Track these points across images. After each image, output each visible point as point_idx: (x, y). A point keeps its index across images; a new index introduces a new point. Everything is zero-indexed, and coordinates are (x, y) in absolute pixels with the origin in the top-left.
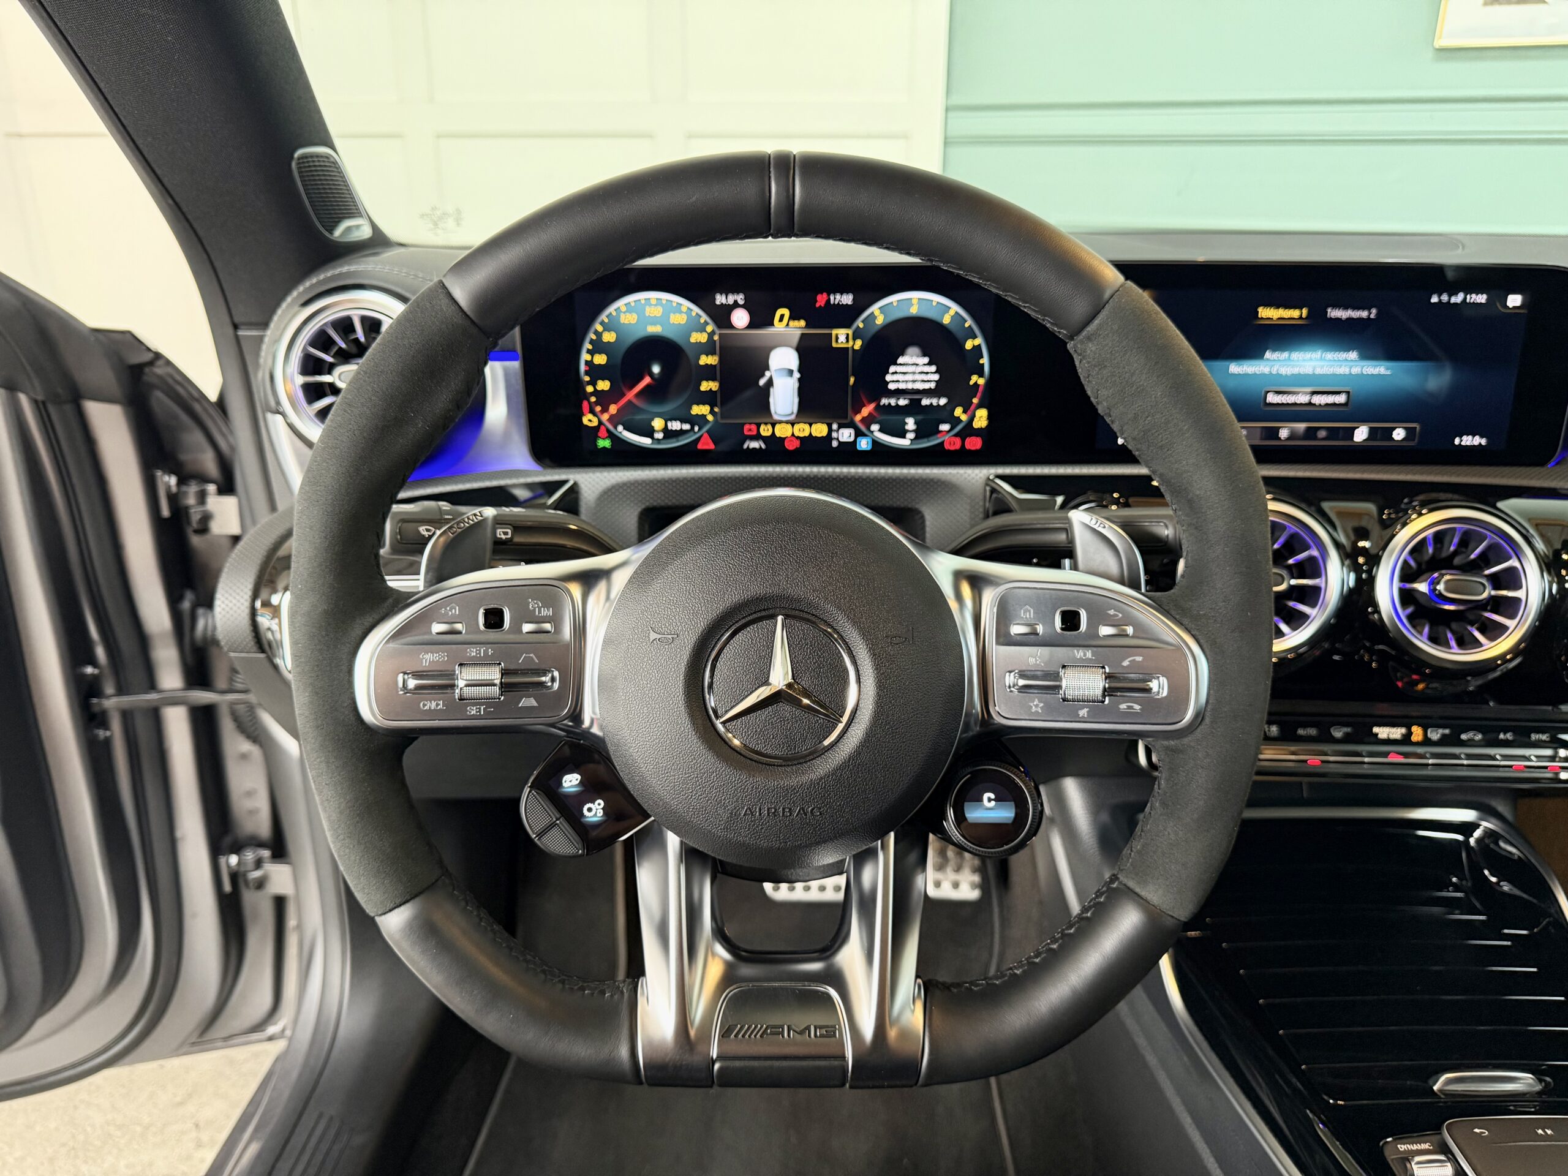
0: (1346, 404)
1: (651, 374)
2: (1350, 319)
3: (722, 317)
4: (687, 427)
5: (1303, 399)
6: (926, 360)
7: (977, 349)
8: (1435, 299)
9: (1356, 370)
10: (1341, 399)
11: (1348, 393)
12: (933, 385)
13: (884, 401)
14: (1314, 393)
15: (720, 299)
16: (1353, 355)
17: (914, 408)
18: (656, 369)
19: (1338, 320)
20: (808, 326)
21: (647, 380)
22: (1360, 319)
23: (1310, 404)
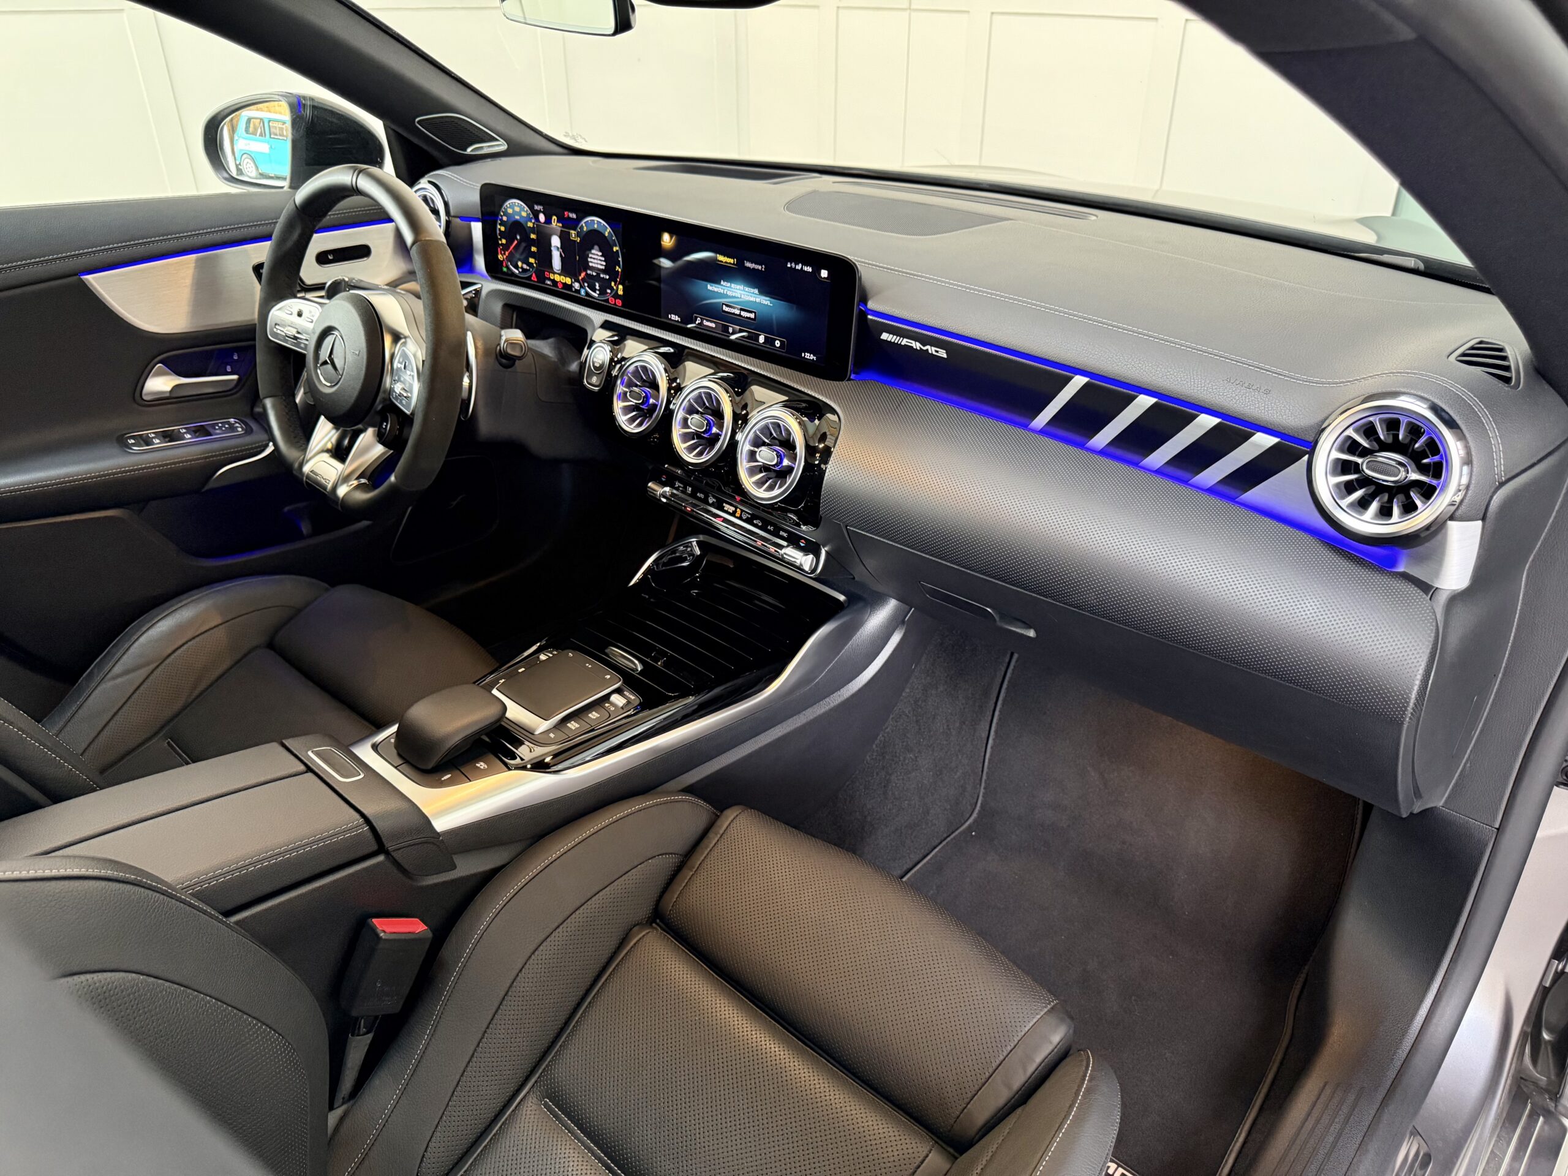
0: (754, 319)
1: (517, 239)
2: (754, 269)
3: (536, 215)
4: (528, 268)
5: (737, 312)
6: (600, 254)
7: (617, 251)
8: (789, 265)
9: (758, 300)
10: (752, 316)
11: (755, 313)
12: (603, 267)
13: (589, 272)
14: (742, 310)
15: (536, 207)
16: (756, 291)
17: (597, 278)
18: (518, 237)
19: (749, 268)
20: (563, 227)
21: (516, 242)
22: (758, 270)
23: (740, 315)
